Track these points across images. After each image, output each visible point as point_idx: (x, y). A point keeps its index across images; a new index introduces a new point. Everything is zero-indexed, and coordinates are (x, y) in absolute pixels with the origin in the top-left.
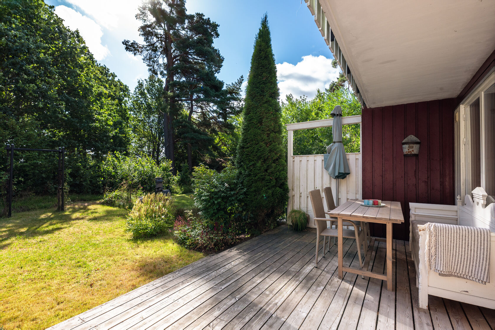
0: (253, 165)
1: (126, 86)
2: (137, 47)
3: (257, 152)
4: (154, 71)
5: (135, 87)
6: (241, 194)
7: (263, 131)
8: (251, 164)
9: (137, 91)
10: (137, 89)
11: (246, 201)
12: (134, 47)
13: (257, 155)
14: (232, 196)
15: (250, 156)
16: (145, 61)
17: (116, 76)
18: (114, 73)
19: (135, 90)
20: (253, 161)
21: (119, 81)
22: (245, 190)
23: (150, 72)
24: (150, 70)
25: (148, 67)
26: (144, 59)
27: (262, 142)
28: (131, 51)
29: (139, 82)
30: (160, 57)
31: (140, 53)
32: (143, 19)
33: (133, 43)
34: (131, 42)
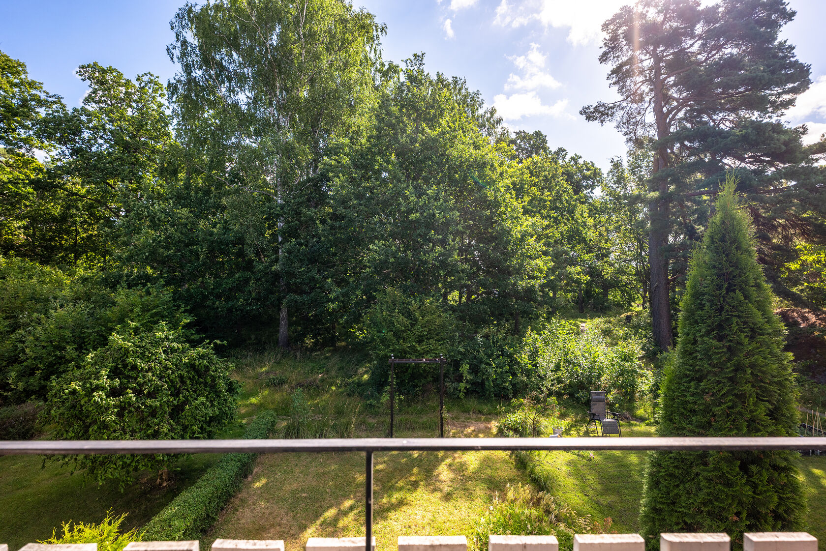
2: (603, 109)
12: (600, 112)
16: (619, 129)
18: (576, 155)
23: (630, 144)
24: (629, 140)
25: (626, 137)
26: (618, 127)
28: (596, 119)
30: (647, 112)
31: (610, 118)
32: (614, 58)
33: (596, 107)
34: (594, 106)
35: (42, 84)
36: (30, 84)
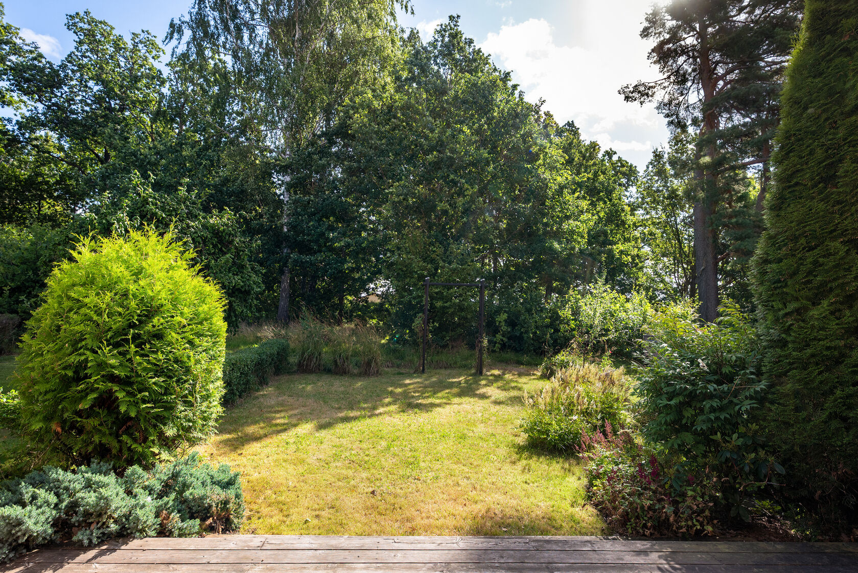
0: (798, 311)
1: (631, 166)
2: (643, 89)
3: (809, 273)
4: (679, 122)
5: (647, 164)
6: (746, 398)
7: (839, 202)
8: (788, 310)
9: (650, 169)
10: (650, 166)
11: (764, 420)
12: (639, 92)
13: (809, 282)
14: (711, 396)
15: (786, 286)
16: (660, 111)
17: (615, 153)
18: (611, 149)
19: (645, 168)
20: (797, 299)
21: (620, 160)
22: (762, 385)
23: (672, 127)
24: (671, 123)
25: (667, 119)
26: (658, 108)
27: (834, 239)
28: (635, 100)
29: (654, 152)
30: (690, 92)
31: (650, 98)
32: (655, 34)
33: (636, 86)
34: (633, 85)
35: (19, 29)
36: (5, 28)
